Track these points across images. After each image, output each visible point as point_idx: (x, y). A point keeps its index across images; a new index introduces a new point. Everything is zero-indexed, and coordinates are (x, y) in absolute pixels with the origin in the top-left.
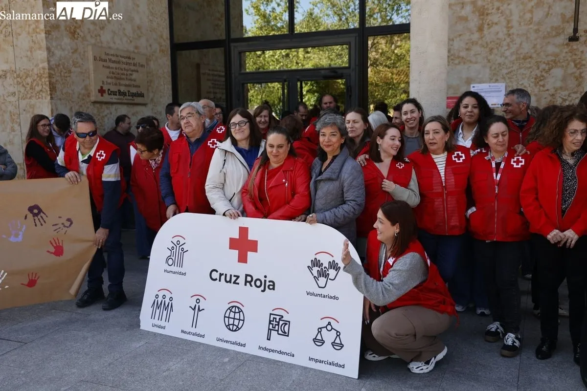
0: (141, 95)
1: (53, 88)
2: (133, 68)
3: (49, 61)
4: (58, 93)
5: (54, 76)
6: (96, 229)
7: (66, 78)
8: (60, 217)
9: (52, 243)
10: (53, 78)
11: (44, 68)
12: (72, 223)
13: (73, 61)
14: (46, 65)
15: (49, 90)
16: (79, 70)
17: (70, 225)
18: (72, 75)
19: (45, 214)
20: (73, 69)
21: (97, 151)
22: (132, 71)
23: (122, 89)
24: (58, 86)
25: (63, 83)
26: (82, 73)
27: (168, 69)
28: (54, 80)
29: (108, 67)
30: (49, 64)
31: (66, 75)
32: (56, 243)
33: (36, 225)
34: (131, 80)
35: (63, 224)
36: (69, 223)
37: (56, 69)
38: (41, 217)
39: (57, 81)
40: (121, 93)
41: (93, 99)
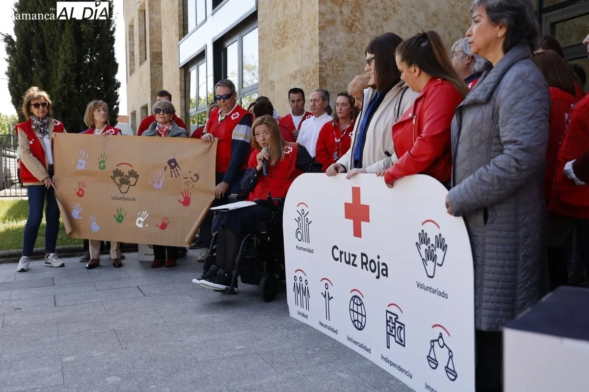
1: (323, 82)
3: (320, 56)
4: (328, 87)
5: (325, 70)
7: (338, 72)
10: (324, 72)
11: (317, 64)
13: (348, 55)
15: (318, 84)
16: (354, 63)
18: (345, 68)
20: (347, 63)
24: (329, 80)
25: (335, 77)
26: (357, 66)
28: (324, 74)
30: (320, 59)
31: (340, 68)
37: (328, 63)
39: (327, 75)
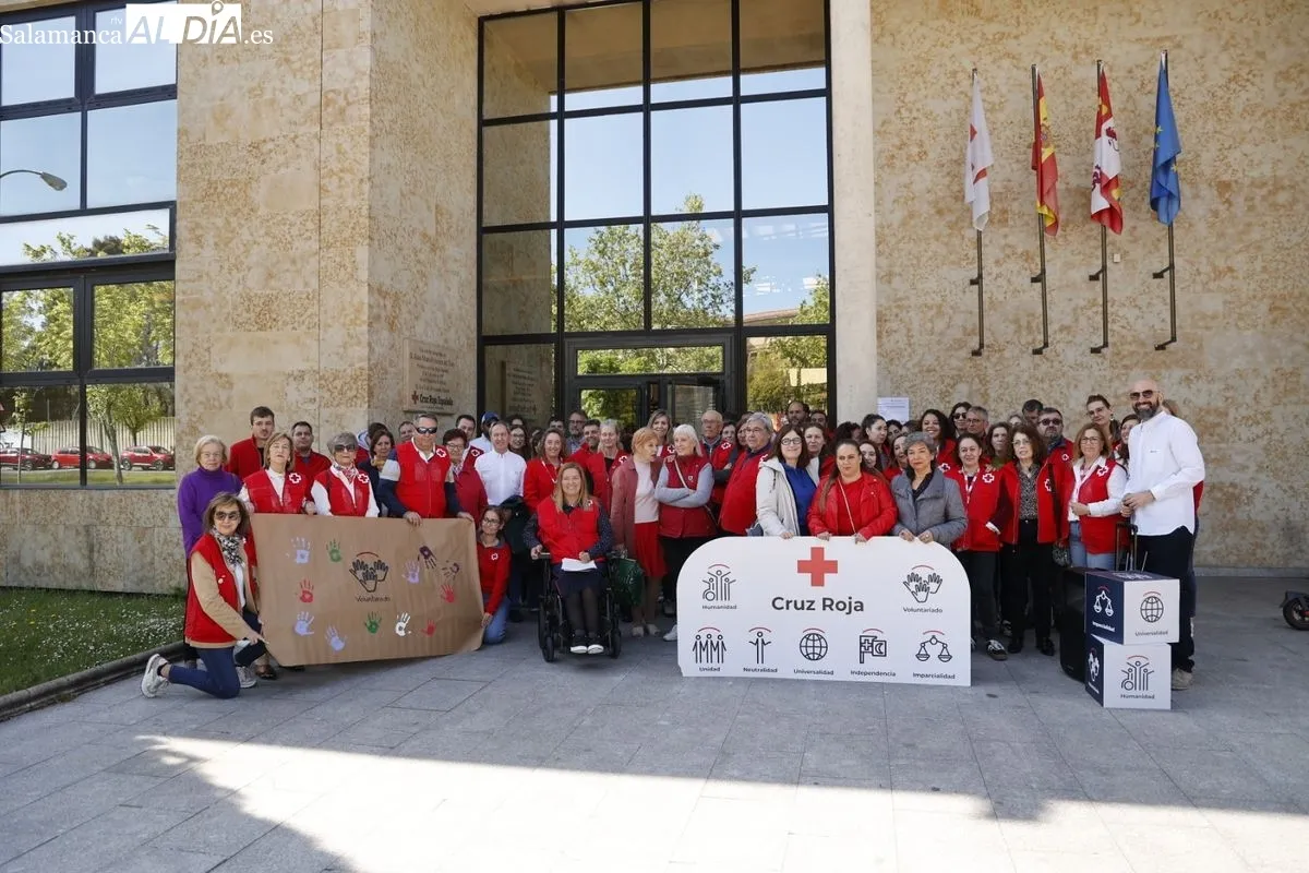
0: (450, 403)
1: (371, 394)
2: (443, 367)
3: (369, 360)
4: (375, 400)
5: (372, 378)
7: (383, 382)
10: (372, 380)
11: (362, 369)
13: (390, 360)
14: (365, 365)
15: (367, 395)
16: (394, 370)
18: (388, 376)
20: (390, 369)
22: (444, 371)
23: (434, 395)
24: (374, 391)
25: (380, 388)
26: (397, 374)
27: (473, 369)
28: (372, 384)
29: (422, 367)
30: (369, 363)
31: (383, 376)
34: (441, 382)
37: (374, 370)
39: (374, 385)
40: (433, 401)
41: (406, 407)
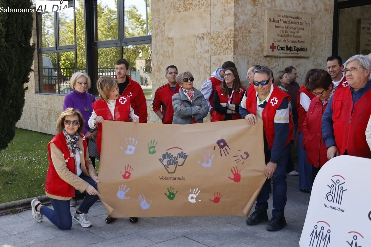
0: (305, 50)
1: (236, 46)
2: (300, 26)
3: (235, 24)
4: (240, 50)
5: (237, 36)
6: (267, 162)
7: (246, 38)
8: (239, 150)
9: (232, 171)
10: (237, 38)
11: (231, 31)
12: (248, 156)
13: (252, 24)
14: (232, 28)
15: (233, 47)
16: (256, 30)
17: (247, 158)
18: (251, 34)
19: (228, 147)
20: (252, 30)
21: (271, 97)
22: (299, 29)
23: (290, 45)
24: (240, 44)
25: (244, 42)
26: (258, 32)
27: (330, 26)
28: (237, 40)
29: (279, 27)
30: (234, 27)
31: (247, 35)
32: (235, 171)
33: (221, 155)
34: (297, 37)
35: (241, 156)
36: (246, 155)
37: (239, 31)
38: (226, 149)
39: (239, 40)
40: (288, 48)
41: (265, 54)
